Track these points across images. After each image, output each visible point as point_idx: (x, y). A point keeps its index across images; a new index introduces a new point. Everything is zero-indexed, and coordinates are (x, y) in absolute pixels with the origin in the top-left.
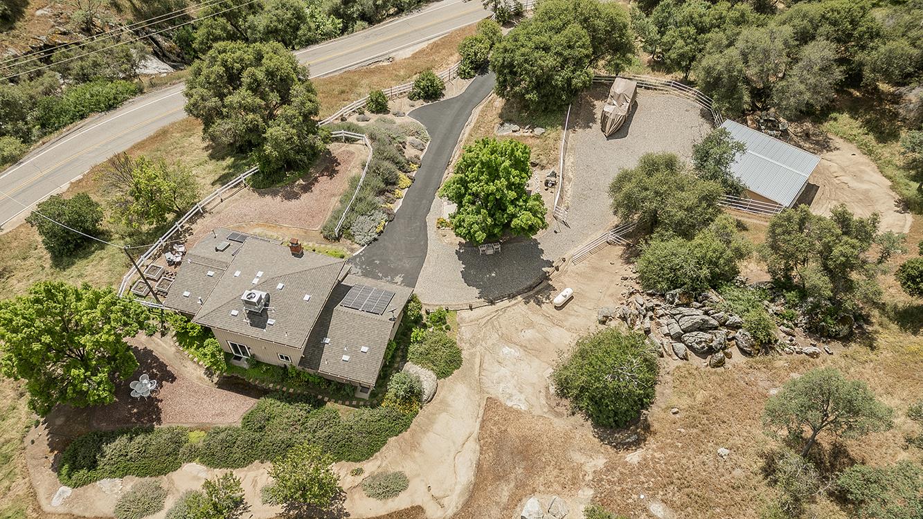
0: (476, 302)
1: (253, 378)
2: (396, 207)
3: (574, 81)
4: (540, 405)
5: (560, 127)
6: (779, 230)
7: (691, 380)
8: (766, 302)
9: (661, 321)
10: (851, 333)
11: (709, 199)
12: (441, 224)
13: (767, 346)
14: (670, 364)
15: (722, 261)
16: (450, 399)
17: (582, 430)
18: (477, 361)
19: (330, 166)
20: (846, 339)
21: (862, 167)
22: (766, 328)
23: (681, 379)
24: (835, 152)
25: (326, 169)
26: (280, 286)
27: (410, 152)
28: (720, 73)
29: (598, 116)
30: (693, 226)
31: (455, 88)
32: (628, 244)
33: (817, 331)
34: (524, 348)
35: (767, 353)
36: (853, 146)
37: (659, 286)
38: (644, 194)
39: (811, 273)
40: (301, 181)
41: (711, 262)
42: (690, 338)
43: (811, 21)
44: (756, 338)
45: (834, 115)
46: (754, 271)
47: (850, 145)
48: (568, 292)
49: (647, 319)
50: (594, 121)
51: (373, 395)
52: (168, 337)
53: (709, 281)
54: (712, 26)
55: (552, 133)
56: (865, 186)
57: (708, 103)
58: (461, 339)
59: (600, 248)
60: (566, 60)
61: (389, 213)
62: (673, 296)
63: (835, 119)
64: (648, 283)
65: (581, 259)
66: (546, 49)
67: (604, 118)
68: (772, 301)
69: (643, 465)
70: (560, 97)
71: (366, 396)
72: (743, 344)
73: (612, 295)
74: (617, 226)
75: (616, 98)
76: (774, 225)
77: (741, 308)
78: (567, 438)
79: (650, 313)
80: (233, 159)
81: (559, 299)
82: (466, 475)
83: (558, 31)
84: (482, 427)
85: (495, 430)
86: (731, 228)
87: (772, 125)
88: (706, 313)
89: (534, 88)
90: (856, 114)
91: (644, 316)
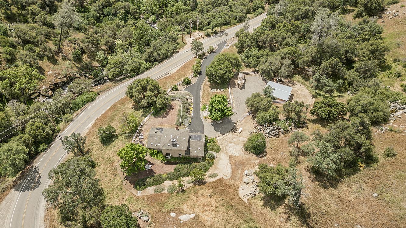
0: (219, 135)
1: (173, 161)
2: (192, 115)
3: (229, 76)
4: (242, 154)
5: (228, 88)
6: (285, 107)
7: (273, 141)
8: (285, 123)
9: (264, 131)
10: (303, 126)
11: (269, 102)
12: (205, 118)
13: (287, 131)
14: (268, 139)
15: (275, 115)
16: (221, 157)
17: (253, 156)
18: (224, 148)
19: (172, 108)
20: (302, 127)
21: (303, 88)
22: (286, 128)
23: (271, 142)
24: (296, 85)
25: (170, 108)
26: (178, 137)
27: (189, 101)
28: (265, 70)
29: (237, 84)
30: (267, 109)
31: (194, 81)
32: (252, 116)
33: (296, 127)
34: (235, 143)
35: (287, 133)
36: (300, 83)
37: (262, 123)
38: (255, 103)
39: (293, 115)
40: (165, 113)
41: (272, 116)
42: (271, 133)
43: (284, 54)
44: (285, 130)
45: (294, 76)
46: (282, 117)
47: (299, 83)
48: (241, 129)
49: (261, 131)
50: (236, 85)
51: (202, 159)
52: (148, 156)
53: (273, 120)
54: (261, 57)
55: (226, 90)
56: (304, 93)
57: (264, 77)
58: (219, 144)
59: (245, 118)
60: (226, 72)
61: (190, 117)
62: (266, 125)
63: (295, 77)
64: (259, 123)
65: (242, 121)
66: (221, 69)
67: (238, 85)
68: (287, 122)
69: (267, 159)
70: (226, 81)
71: (201, 160)
72: (282, 132)
73: (251, 128)
74: (248, 112)
75: (240, 79)
76: (284, 106)
77: (280, 125)
78: (250, 158)
79: (262, 130)
80: (143, 110)
81: (239, 131)
82: (230, 171)
83: (223, 64)
84: (230, 161)
85: (233, 161)
86: (275, 108)
87: (280, 80)
88: (273, 127)
89: (220, 79)
90: (300, 75)
91: (260, 131)
